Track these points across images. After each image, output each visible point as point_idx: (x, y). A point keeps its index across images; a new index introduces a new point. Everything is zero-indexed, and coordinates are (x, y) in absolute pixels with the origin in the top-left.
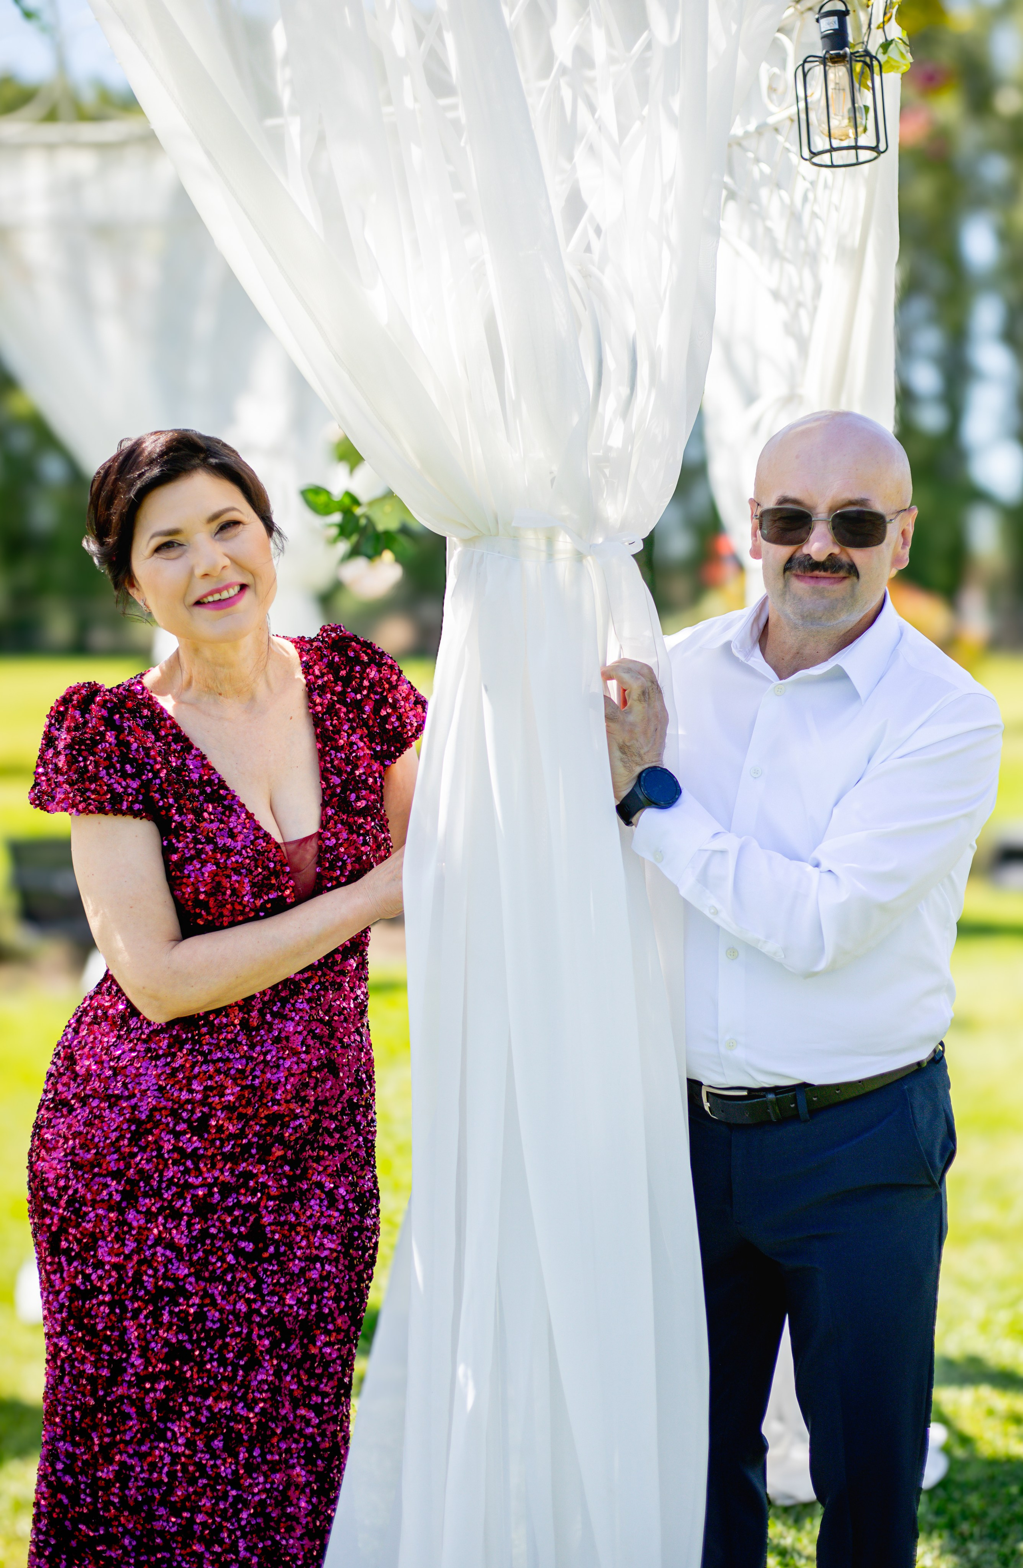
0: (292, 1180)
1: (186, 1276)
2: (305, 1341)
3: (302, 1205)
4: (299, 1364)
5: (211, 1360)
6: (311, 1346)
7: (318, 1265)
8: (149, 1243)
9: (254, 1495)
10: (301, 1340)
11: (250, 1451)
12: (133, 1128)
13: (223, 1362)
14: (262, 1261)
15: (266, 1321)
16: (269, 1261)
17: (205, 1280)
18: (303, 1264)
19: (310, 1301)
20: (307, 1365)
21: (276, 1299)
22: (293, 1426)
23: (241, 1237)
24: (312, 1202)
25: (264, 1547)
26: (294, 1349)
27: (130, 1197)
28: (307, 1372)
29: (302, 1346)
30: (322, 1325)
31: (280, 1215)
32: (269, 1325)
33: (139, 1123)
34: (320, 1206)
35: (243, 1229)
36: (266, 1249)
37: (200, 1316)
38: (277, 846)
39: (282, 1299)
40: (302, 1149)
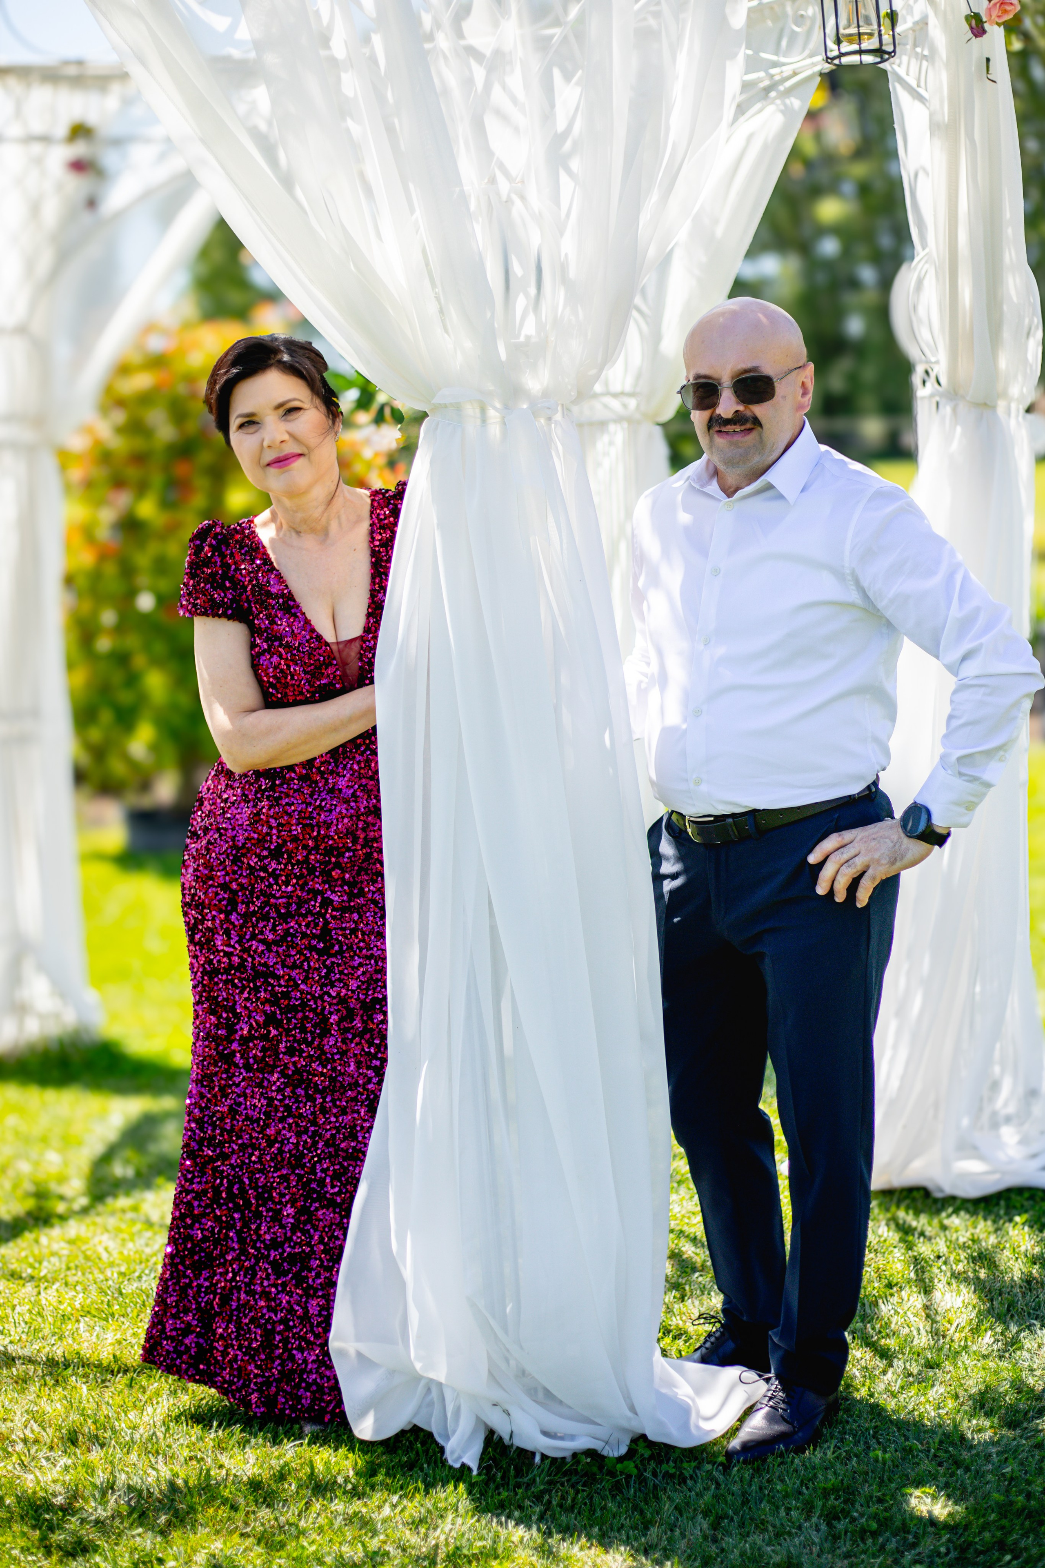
0: (351, 896)
1: (275, 964)
2: (365, 1018)
3: (360, 917)
4: (361, 1035)
5: (295, 1028)
6: (369, 1022)
7: (373, 962)
8: (247, 937)
9: (327, 1130)
10: (362, 1016)
11: (324, 1098)
12: (234, 852)
13: (303, 1030)
14: (330, 956)
15: (335, 1001)
16: (335, 955)
17: (288, 967)
18: (361, 960)
19: (367, 989)
20: (368, 1036)
21: (342, 985)
22: (357, 1081)
23: (314, 936)
24: (368, 914)
25: (334, 1170)
26: (358, 1024)
27: (233, 904)
28: (367, 1042)
29: (363, 1022)
30: (378, 1007)
31: (342, 923)
32: (337, 1004)
33: (238, 849)
34: (374, 918)
35: (314, 931)
36: (333, 946)
37: (286, 996)
38: (327, 644)
39: (346, 986)
40: (359, 874)
